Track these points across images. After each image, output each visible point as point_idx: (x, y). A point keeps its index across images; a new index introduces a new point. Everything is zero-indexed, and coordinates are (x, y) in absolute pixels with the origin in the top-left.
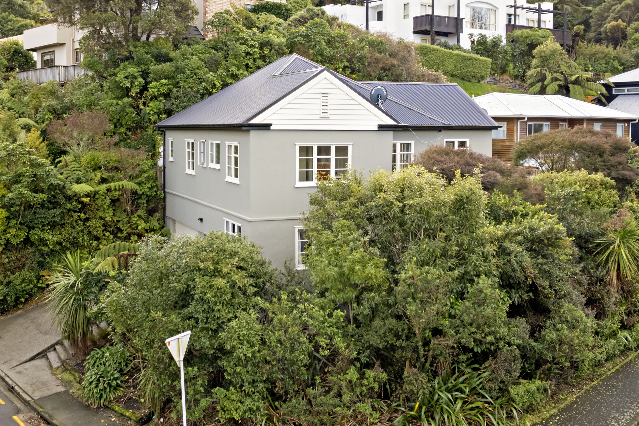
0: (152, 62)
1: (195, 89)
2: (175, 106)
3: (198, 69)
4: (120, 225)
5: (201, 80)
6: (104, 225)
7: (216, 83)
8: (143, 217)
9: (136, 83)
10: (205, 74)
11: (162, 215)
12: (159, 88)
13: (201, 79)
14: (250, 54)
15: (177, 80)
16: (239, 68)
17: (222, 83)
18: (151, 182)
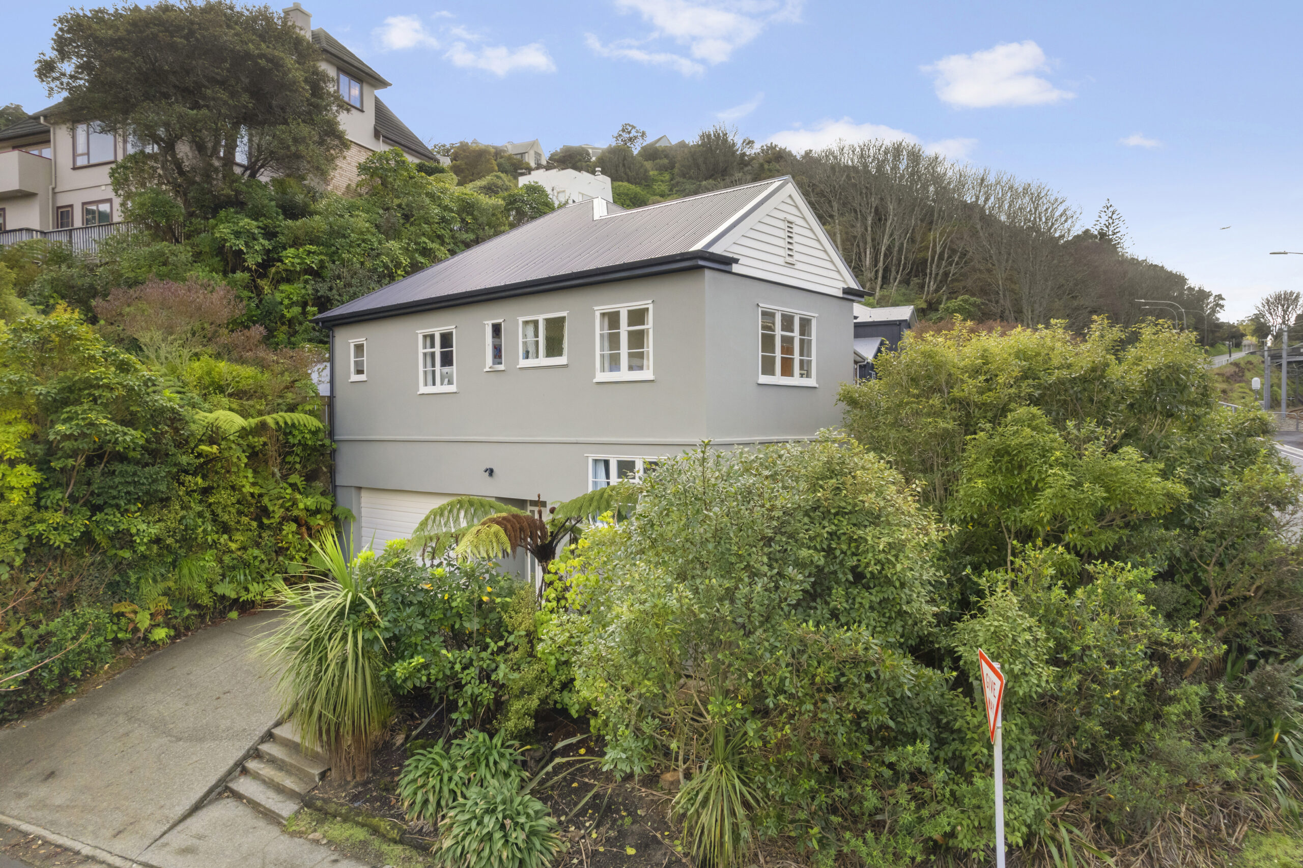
0: (278, 215)
2: (335, 292)
4: (266, 501)
5: (377, 252)
6: (239, 502)
7: (402, 259)
8: (300, 487)
9: (256, 247)
10: (381, 243)
11: (328, 485)
12: (303, 259)
13: (376, 249)
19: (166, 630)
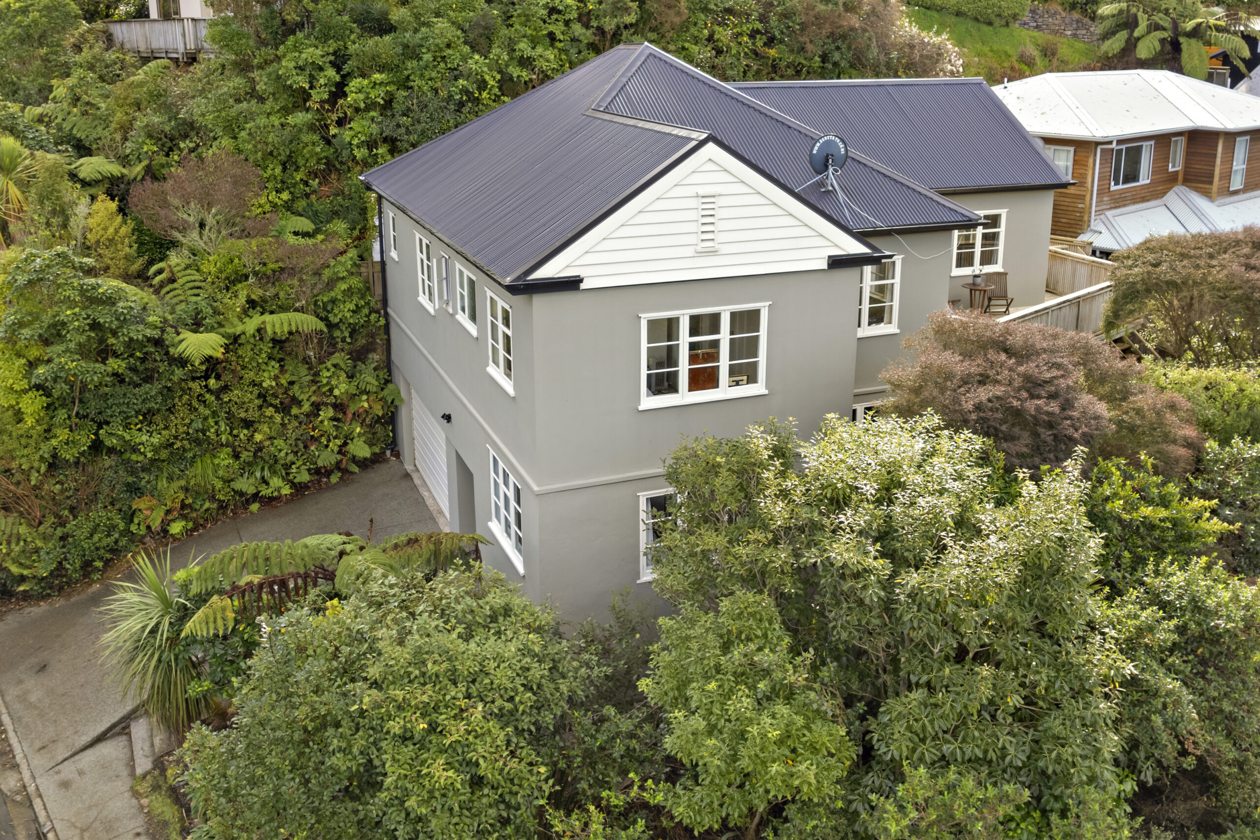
0: (352, 32)
1: (443, 94)
2: (403, 130)
3: (448, 46)
4: (296, 390)
5: (456, 74)
6: (260, 396)
7: (487, 77)
8: (343, 366)
9: (322, 81)
10: (465, 59)
11: (384, 358)
12: (368, 93)
13: (455, 69)
14: (559, 12)
15: (406, 73)
16: (534, 42)
17: (498, 77)
18: (355, 299)
19: (183, 523)
